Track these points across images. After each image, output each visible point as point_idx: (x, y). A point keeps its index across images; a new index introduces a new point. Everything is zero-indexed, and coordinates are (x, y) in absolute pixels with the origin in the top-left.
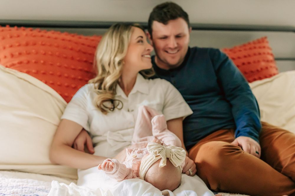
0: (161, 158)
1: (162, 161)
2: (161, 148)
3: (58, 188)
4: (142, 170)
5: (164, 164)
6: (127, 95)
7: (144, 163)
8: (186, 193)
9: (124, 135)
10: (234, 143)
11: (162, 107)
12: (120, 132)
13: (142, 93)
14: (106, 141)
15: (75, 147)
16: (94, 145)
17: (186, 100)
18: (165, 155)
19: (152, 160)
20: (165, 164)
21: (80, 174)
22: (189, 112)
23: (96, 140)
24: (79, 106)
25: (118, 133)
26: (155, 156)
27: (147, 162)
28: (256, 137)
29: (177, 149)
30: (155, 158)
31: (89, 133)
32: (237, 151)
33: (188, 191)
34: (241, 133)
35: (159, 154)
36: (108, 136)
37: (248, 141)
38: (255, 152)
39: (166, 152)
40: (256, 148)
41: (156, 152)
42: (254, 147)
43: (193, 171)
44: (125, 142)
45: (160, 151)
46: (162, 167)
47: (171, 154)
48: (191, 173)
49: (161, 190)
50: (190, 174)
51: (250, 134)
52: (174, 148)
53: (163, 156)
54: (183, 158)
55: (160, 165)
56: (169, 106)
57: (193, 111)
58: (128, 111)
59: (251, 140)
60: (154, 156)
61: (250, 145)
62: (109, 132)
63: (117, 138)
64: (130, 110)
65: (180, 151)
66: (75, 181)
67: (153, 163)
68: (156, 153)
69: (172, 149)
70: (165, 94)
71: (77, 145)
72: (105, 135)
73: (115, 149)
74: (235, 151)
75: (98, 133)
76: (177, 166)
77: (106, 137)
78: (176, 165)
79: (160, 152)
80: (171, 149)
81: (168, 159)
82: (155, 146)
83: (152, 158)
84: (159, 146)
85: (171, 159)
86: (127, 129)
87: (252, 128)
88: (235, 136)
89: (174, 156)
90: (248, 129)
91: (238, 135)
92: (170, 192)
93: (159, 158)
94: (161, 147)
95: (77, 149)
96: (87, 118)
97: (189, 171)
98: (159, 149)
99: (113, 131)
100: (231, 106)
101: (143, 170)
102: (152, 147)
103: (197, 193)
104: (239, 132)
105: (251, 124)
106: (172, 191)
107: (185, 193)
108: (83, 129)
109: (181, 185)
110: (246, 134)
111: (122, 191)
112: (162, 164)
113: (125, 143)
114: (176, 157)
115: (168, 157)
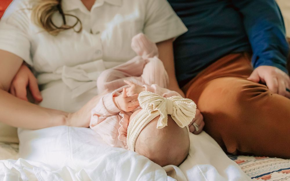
0: (160, 115)
1: (161, 119)
2: (158, 100)
3: (6, 174)
4: (130, 134)
5: (163, 123)
6: (89, 8)
7: (134, 123)
8: (202, 169)
9: (87, 71)
10: (253, 76)
11: (143, 24)
12: (81, 66)
13: (111, 5)
14: (60, 80)
15: (13, 91)
16: (41, 87)
17: (176, 10)
18: (165, 110)
19: (146, 118)
20: (165, 123)
21: (21, 136)
22: (182, 29)
23: (43, 78)
24: (17, 27)
25: (79, 68)
26: (151, 112)
27: (138, 121)
28: (283, 65)
29: (183, 101)
30: (150, 115)
31: (31, 68)
32: (263, 93)
33: (203, 166)
34: (260, 59)
35: (156, 109)
36: (64, 73)
37: (273, 73)
38: (285, 90)
39: (167, 106)
40: (285, 83)
41: (153, 105)
42: (282, 82)
43: (199, 126)
44: (91, 81)
45: (158, 104)
46: (161, 128)
47: (174, 108)
48: (197, 129)
49: (163, 166)
50: (195, 130)
51: (274, 62)
52: (178, 100)
53: (162, 112)
54: (193, 115)
55: (158, 126)
56: (153, 23)
57: (188, 26)
58: (91, 32)
59: (277, 70)
60: (149, 112)
61: (277, 79)
62: (64, 67)
63: (79, 77)
64: (94, 32)
65: (187, 103)
66: (15, 146)
67: (147, 122)
68: (153, 108)
69: (176, 102)
70: (146, 5)
71: (15, 90)
72: (58, 72)
73: (77, 95)
74: (260, 94)
75: (45, 69)
76: (183, 127)
77: (61, 74)
78: (182, 125)
79: (158, 106)
80: (174, 101)
81: (169, 116)
82: (150, 96)
83: (145, 114)
84: (156, 97)
85: (174, 117)
86: (92, 61)
87: (277, 51)
88: (252, 64)
89: (179, 111)
90: (272, 54)
91: (257, 63)
92: (175, 167)
93: (156, 114)
94: (159, 98)
95: (16, 95)
96: (28, 46)
97: (194, 126)
98: (157, 102)
99: (71, 65)
100: (242, 17)
101: (132, 134)
102: (146, 99)
103: (216, 168)
104: (258, 58)
105: (274, 45)
106: (178, 166)
107: (199, 170)
108: (24, 63)
109: (190, 154)
110: (269, 61)
111: (104, 171)
112: (161, 124)
113: (90, 83)
114: (181, 113)
115: (170, 113)
